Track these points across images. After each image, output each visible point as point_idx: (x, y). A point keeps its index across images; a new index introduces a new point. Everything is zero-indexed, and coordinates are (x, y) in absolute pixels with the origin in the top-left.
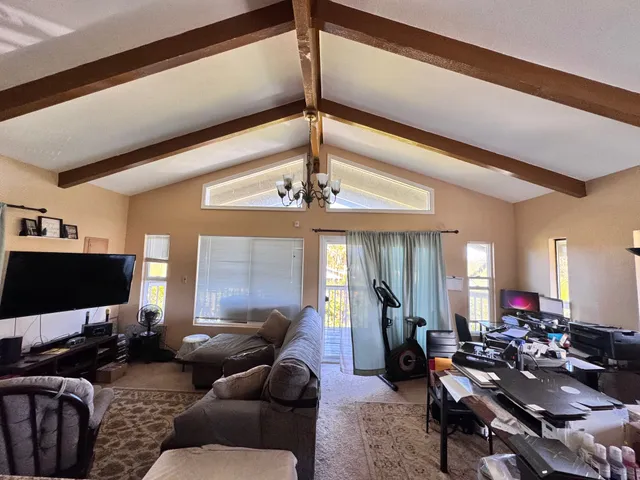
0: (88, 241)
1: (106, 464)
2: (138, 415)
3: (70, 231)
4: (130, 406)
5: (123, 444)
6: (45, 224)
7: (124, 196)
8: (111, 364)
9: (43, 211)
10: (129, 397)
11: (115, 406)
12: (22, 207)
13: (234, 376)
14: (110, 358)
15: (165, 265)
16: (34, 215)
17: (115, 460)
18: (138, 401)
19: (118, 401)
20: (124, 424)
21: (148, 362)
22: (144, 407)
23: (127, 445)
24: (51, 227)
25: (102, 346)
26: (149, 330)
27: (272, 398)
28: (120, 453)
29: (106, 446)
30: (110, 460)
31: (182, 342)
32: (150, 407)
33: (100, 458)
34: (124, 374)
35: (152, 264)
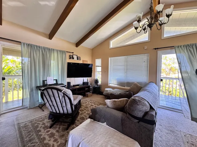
0: (83, 61)
1: (82, 116)
2: (92, 107)
3: (79, 58)
4: (90, 104)
5: (86, 113)
6: (74, 56)
7: (90, 49)
8: (89, 93)
9: (73, 53)
10: (91, 101)
11: (87, 103)
12: (69, 52)
13: (113, 100)
14: (89, 91)
15: (101, 68)
16: (72, 54)
17: (84, 116)
18: (93, 103)
19: (88, 102)
20: (88, 108)
21: (97, 94)
22: (94, 105)
23: (87, 113)
24: (75, 57)
25: (87, 88)
26: (97, 86)
27: (128, 112)
28: (85, 115)
29: (83, 112)
30: (83, 116)
31: (105, 90)
32: (95, 105)
33: (81, 114)
34: (91, 96)
35: (97, 67)
